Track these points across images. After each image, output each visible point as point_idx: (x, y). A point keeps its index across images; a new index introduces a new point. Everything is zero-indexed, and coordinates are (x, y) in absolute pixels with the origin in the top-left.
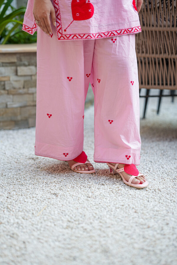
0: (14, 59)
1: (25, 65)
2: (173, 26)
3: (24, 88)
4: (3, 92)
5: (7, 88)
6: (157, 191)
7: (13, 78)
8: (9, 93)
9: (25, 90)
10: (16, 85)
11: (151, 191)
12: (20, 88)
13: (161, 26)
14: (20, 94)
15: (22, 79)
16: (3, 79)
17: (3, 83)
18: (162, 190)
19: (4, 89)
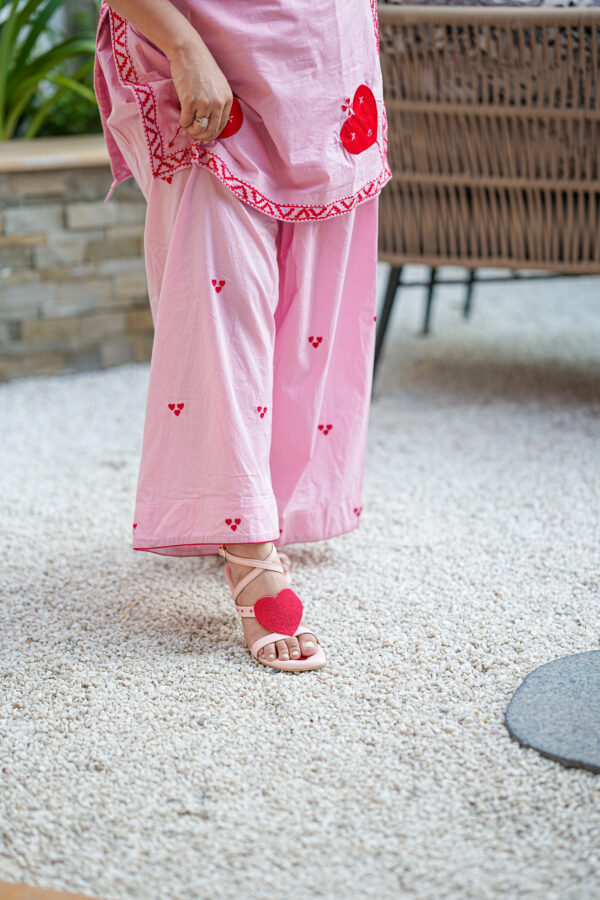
0: (57, 186)
1: (87, 200)
2: (480, 100)
3: (87, 260)
4: (29, 275)
5: (41, 262)
6: (423, 550)
7: (56, 236)
8: (45, 277)
9: (89, 269)
10: (66, 255)
11: (408, 552)
12: (74, 264)
13: (448, 100)
14: (77, 280)
15: (81, 240)
16: (30, 240)
17: (28, 252)
18: (436, 549)
19: (32, 266)
